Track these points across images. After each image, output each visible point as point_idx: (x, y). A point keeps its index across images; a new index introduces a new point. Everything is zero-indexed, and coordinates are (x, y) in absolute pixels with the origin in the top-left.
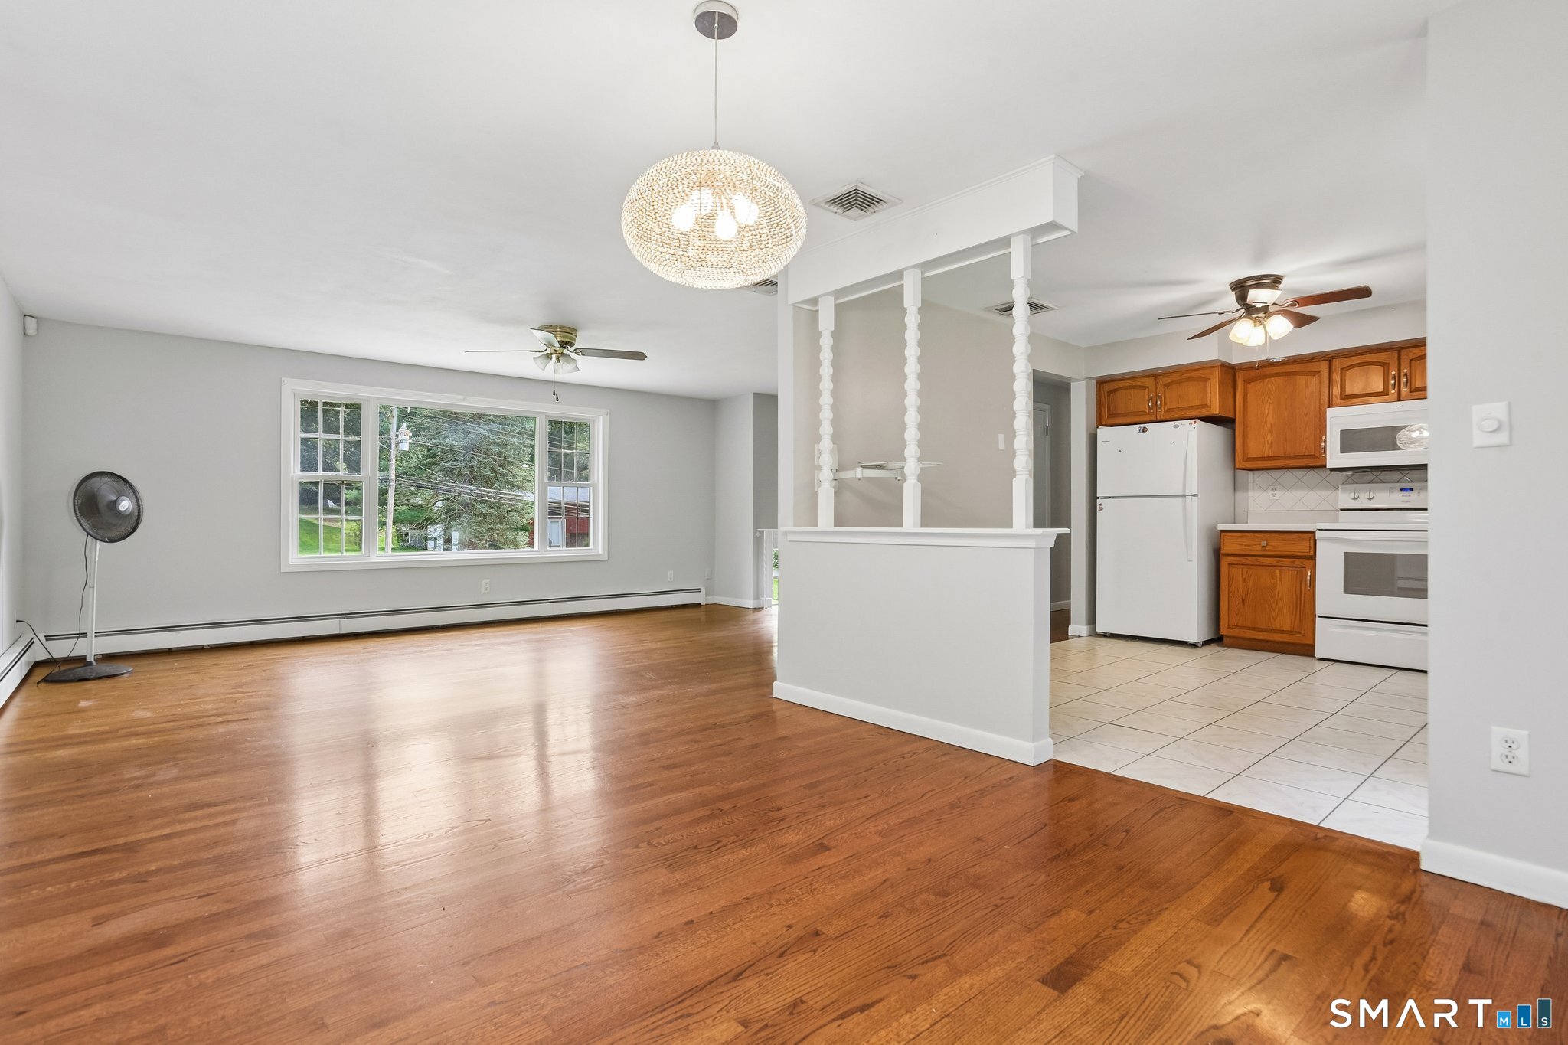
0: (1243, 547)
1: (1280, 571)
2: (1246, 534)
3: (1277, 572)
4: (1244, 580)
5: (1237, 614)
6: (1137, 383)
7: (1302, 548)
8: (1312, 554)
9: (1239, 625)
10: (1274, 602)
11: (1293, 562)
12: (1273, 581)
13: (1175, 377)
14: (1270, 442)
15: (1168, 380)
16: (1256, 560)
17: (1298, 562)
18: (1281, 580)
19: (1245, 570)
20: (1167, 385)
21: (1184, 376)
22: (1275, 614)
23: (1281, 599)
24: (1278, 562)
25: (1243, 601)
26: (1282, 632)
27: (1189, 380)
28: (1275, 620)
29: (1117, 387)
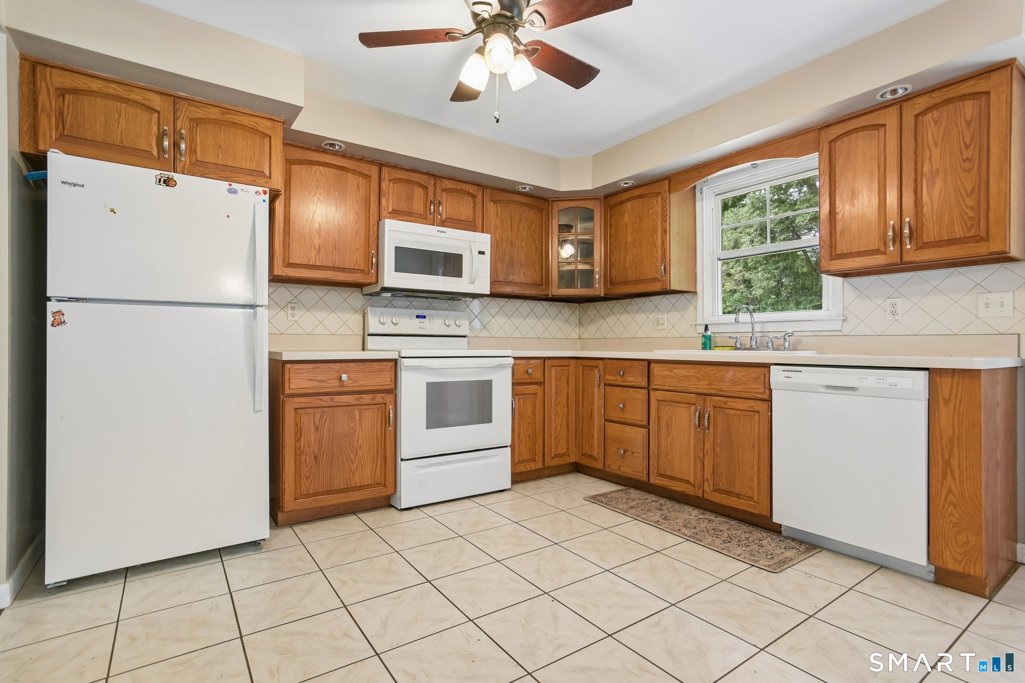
0: (316, 384)
1: (360, 411)
2: (319, 365)
3: (357, 412)
4: (317, 428)
5: (307, 478)
6: (134, 96)
7: (382, 380)
8: (392, 386)
9: (310, 492)
10: (353, 452)
11: (373, 398)
12: (352, 425)
13: (214, 113)
14: (317, 247)
15: (200, 113)
16: (332, 399)
17: (379, 398)
18: (360, 422)
19: (318, 415)
20: (197, 122)
21: (230, 117)
22: (353, 467)
23: (361, 446)
24: (358, 400)
25: (316, 458)
26: (362, 487)
27: (235, 124)
28: (354, 474)
29: (83, 87)
